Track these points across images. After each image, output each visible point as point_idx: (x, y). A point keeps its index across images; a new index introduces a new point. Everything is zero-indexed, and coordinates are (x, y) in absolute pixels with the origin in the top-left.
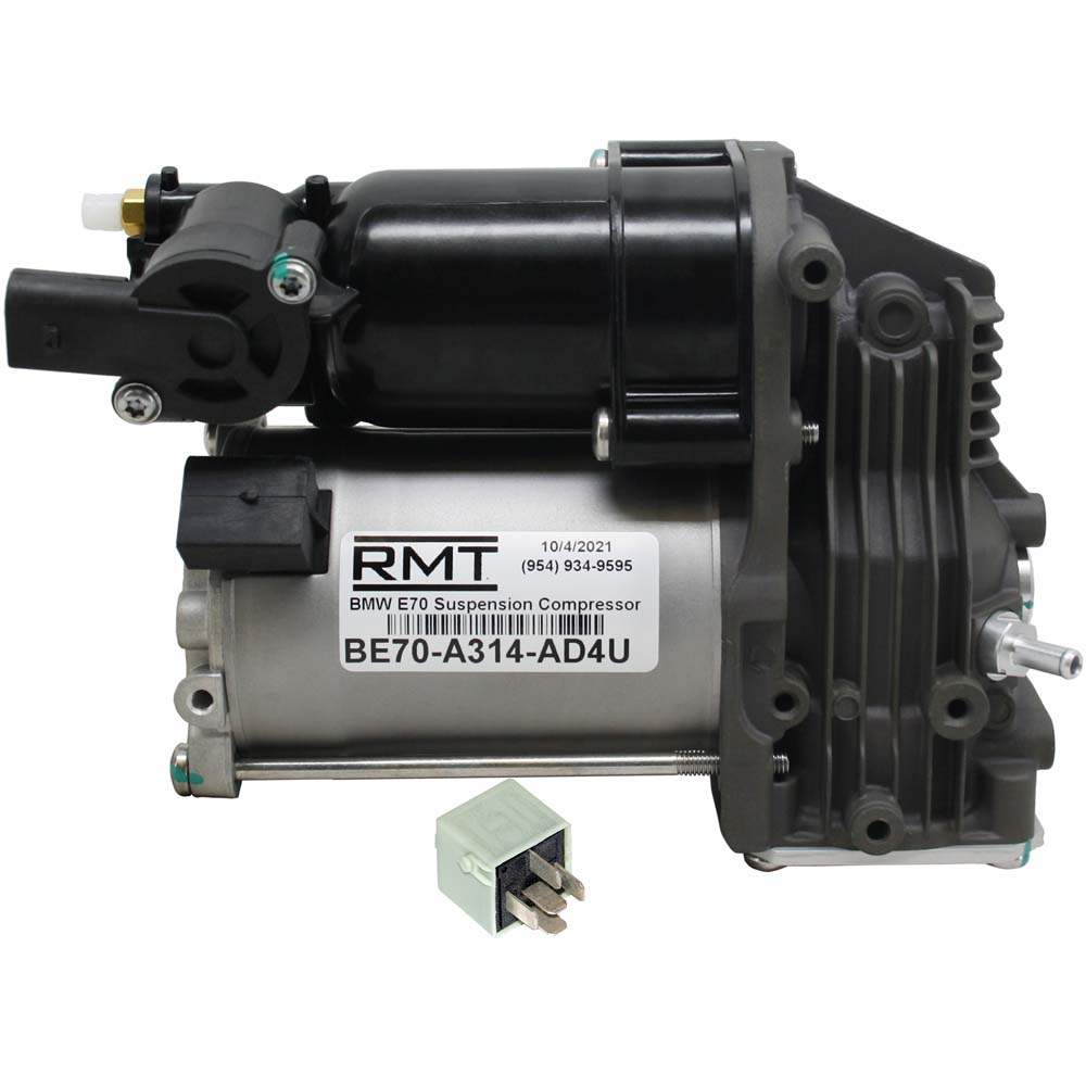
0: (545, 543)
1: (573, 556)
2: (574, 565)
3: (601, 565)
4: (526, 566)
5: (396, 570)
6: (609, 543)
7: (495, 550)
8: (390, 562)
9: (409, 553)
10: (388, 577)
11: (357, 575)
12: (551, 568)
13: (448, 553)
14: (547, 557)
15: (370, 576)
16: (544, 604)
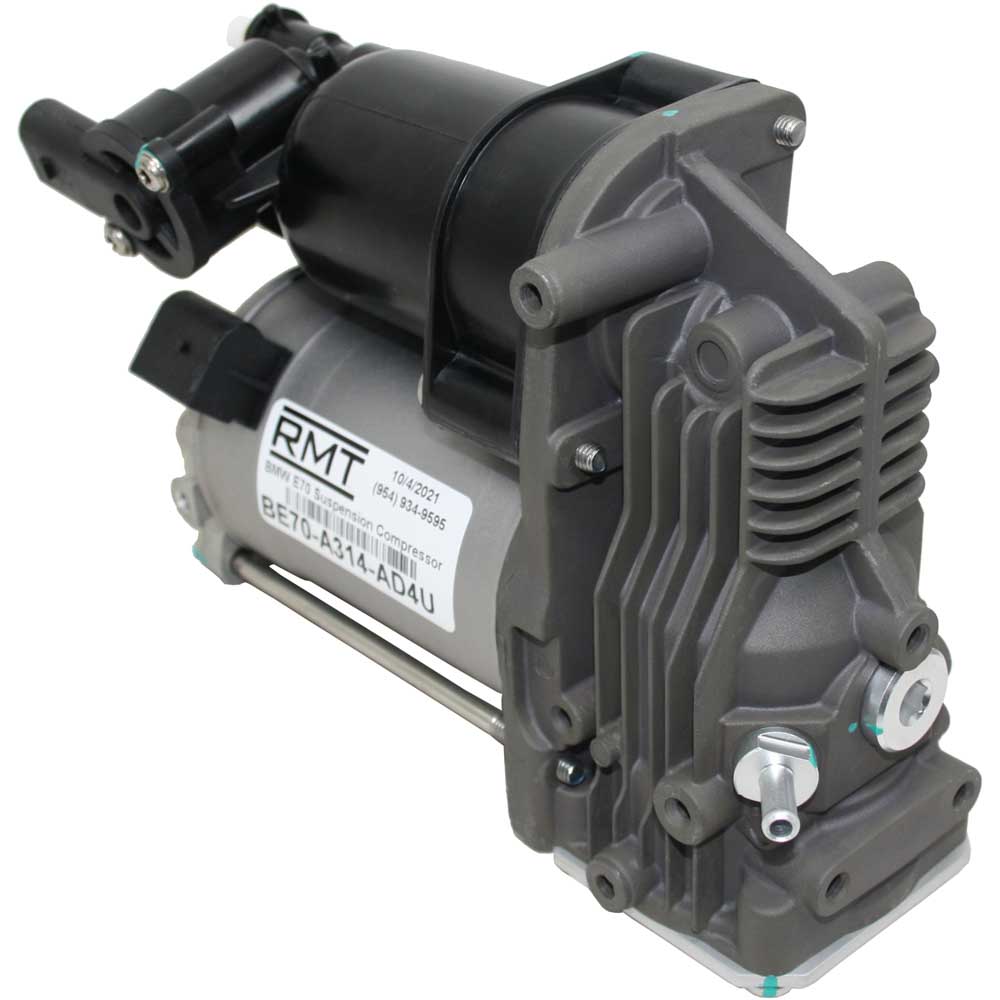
0: (396, 473)
1: (410, 495)
2: (407, 504)
3: (426, 515)
4: (376, 489)
5: (298, 448)
6: (437, 495)
7: (362, 461)
8: (296, 440)
9: (311, 437)
10: (292, 452)
11: (275, 442)
12: (391, 499)
13: (333, 449)
14: (393, 487)
15: (281, 447)
16: (381, 530)
